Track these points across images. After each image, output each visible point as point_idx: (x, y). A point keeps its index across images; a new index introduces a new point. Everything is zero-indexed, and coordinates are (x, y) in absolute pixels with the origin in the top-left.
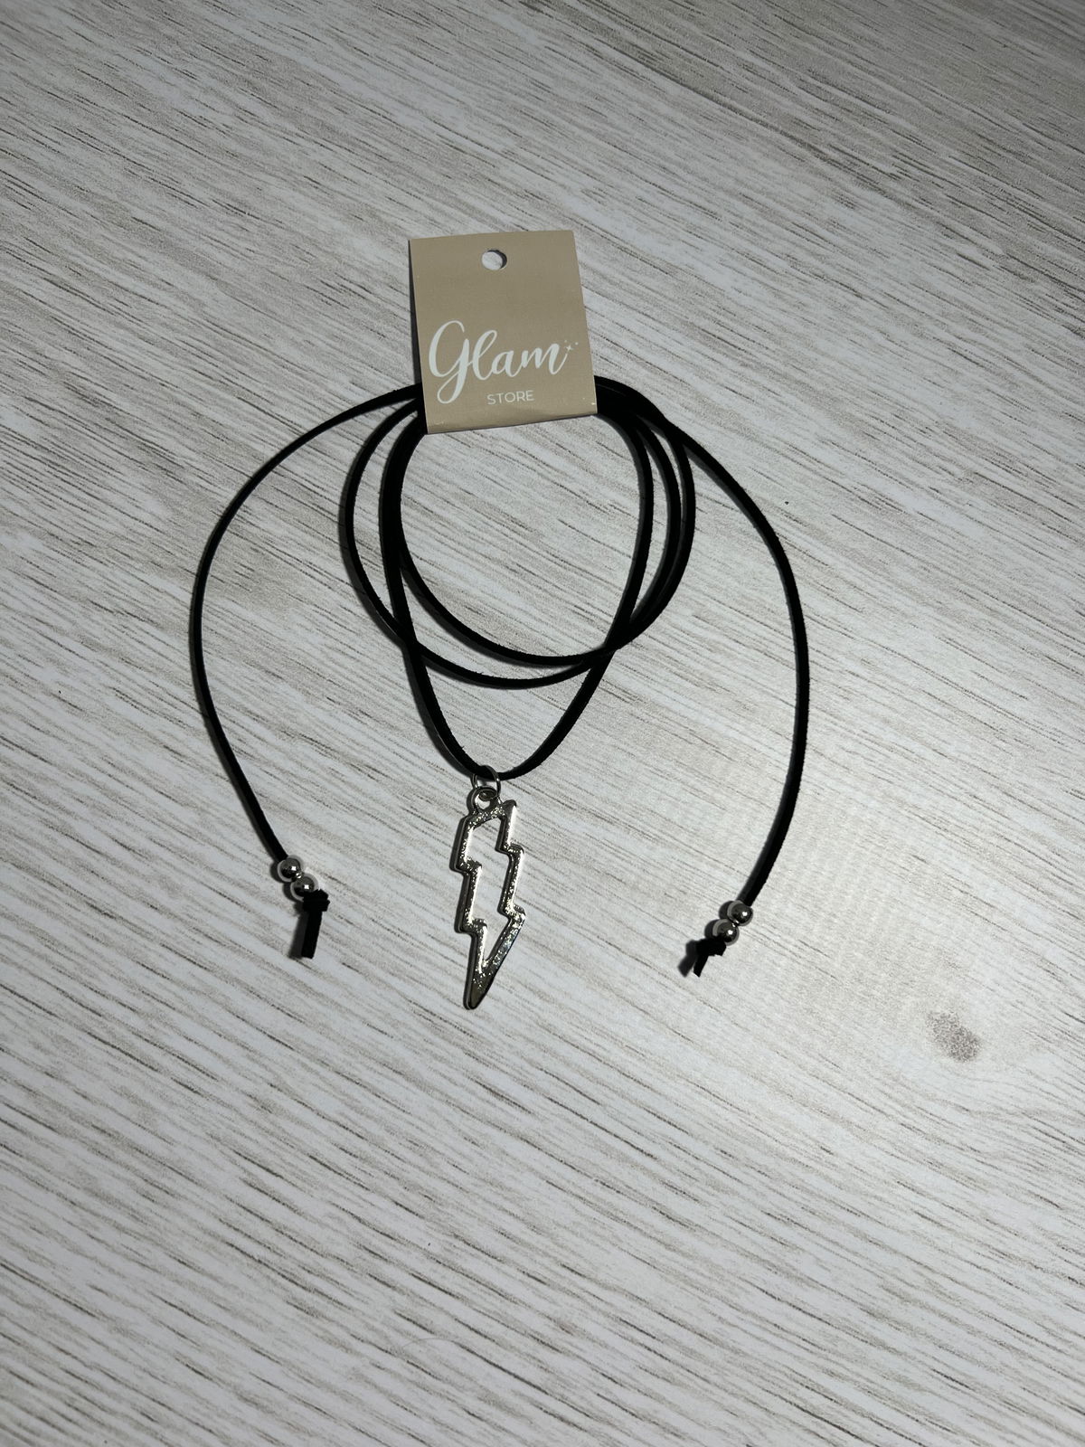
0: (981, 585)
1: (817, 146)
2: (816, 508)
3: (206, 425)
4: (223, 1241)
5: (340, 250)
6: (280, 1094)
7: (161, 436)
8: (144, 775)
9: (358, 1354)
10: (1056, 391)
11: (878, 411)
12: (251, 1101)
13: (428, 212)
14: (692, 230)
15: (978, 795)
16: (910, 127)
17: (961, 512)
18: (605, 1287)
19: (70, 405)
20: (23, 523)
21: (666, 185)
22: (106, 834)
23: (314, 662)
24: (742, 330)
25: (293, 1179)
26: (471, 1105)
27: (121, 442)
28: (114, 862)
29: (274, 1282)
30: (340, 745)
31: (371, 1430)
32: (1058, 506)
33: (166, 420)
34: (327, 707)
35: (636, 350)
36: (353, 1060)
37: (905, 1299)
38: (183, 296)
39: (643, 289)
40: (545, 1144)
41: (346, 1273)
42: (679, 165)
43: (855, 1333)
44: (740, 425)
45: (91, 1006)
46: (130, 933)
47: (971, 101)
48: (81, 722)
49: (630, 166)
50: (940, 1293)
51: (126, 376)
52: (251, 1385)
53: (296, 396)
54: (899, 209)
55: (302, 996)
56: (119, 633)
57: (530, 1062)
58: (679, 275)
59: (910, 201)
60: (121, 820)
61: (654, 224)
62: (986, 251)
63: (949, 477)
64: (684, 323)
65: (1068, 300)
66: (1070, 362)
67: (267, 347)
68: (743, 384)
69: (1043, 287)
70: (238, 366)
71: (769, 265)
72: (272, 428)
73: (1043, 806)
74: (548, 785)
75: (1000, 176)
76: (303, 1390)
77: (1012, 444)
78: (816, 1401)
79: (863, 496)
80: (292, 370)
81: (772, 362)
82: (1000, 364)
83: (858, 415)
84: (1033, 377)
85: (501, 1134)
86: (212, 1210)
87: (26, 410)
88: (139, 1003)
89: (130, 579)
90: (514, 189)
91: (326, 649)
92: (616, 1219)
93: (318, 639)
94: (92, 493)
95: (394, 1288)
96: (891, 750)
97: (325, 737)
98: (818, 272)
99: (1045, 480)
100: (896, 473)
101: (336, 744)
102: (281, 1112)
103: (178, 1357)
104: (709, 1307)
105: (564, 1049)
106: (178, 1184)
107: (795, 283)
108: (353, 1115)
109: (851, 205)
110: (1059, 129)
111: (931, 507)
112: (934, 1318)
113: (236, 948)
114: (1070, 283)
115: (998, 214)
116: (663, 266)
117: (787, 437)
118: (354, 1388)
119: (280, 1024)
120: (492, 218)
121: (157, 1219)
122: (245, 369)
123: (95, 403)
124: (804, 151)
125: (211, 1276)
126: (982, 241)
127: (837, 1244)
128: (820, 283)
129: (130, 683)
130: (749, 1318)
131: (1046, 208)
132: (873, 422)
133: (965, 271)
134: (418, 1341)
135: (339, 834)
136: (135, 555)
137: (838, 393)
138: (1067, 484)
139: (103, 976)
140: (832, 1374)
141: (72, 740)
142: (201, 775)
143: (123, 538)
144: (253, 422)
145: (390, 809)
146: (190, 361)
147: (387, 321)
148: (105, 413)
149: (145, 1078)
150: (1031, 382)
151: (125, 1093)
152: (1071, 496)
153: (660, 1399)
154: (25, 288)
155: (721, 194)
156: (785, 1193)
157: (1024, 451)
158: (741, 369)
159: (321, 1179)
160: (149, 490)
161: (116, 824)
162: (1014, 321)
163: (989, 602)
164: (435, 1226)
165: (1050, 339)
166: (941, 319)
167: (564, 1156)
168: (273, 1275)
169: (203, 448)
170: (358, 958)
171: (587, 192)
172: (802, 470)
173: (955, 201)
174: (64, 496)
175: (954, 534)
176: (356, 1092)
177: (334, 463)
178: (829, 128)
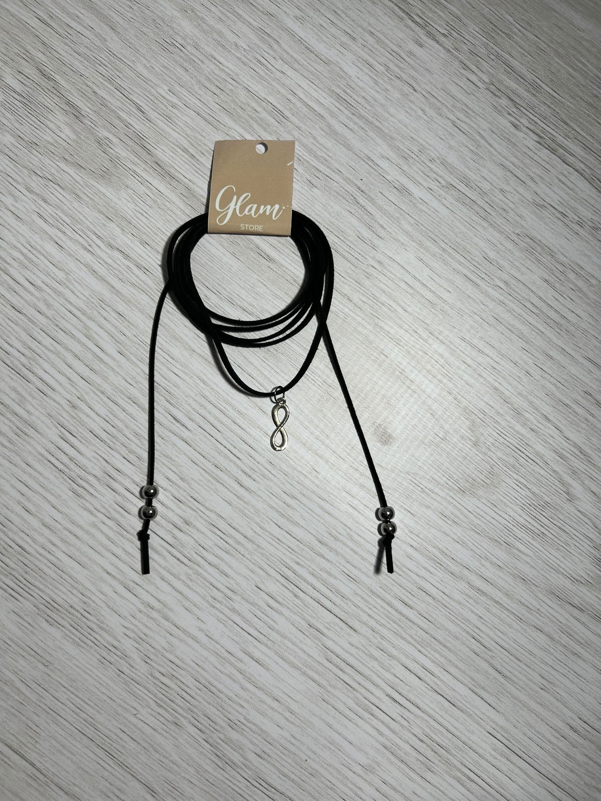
0: (442, 237)
1: (411, 14)
2: (372, 187)
3: (98, 98)
4: (46, 459)
5: (174, 25)
6: (82, 403)
7: (77, 99)
8: (45, 253)
9: (96, 516)
10: (499, 153)
11: (412, 147)
12: (68, 403)
13: (219, 14)
14: (342, 45)
15: (418, 332)
16: (457, 12)
17: (440, 201)
18: (208, 509)
19: (37, 77)
20: (8, 129)
21: (334, 21)
22: (24, 276)
23: (129, 216)
24: (355, 97)
25: (81, 439)
26: (164, 422)
27: (58, 99)
28: (25, 289)
29: (65, 480)
30: (134, 256)
31: (96, 549)
32: (486, 207)
33: (80, 93)
34: (130, 238)
35: (304, 98)
36: (116, 394)
37: (336, 539)
38: (98, 35)
39: (313, 69)
40: (193, 444)
41: (97, 483)
42: (343, 11)
43: (312, 549)
44: (345, 142)
45: (5, 350)
46: (27, 321)
47: (490, 4)
48: (20, 224)
49: (319, 8)
50: (352, 540)
51: (65, 69)
52: (48, 520)
53: (142, 92)
54: (443, 51)
55: (98, 362)
56: (44, 188)
57: (194, 409)
58: (331, 66)
59: (450, 48)
60: (31, 271)
61: (325, 39)
62: (481, 80)
63: (438, 184)
64: (329, 89)
65: (514, 110)
66: (509, 140)
67: (133, 66)
68: (351, 123)
69: (504, 102)
70: (118, 73)
71: (375, 68)
72: (128, 105)
73: (446, 341)
74: (225, 292)
75: (496, 44)
76: (70, 526)
77: (472, 174)
78: (289, 574)
79: (396, 186)
80: (142, 79)
81: (366, 114)
82: (475, 135)
83: (402, 147)
84: (489, 144)
85: (175, 437)
86: (44, 445)
87: (17, 77)
88: (27, 352)
89: (52, 164)
90: (262, 9)
91: (134, 211)
92: (218, 482)
93: (132, 206)
94: (41, 121)
95: (116, 492)
96: (383, 304)
97: (128, 251)
98: (398, 75)
99: (483, 193)
100: (414, 178)
101: (131, 255)
102: (81, 410)
103: (19, 503)
104: (251, 526)
105: (209, 407)
106: (31, 432)
107: (386, 79)
108: (111, 417)
109: (421, 46)
110: (531, 26)
111: (427, 197)
112: (348, 550)
113: (73, 336)
114: (518, 102)
115: (491, 63)
116: (324, 60)
117: (367, 152)
118: (93, 530)
119: (87, 373)
120: (249, 23)
121: (20, 445)
122: (120, 75)
123: (49, 78)
124: (404, 15)
125: (39, 472)
126: (479, 73)
127: (312, 510)
128: (398, 81)
129: (44, 211)
130: (267, 534)
131: (515, 63)
132: (408, 152)
133: (468, 87)
134: (124, 517)
135: (126, 295)
136: (56, 153)
137: (394, 135)
138: (492, 197)
139: (12, 337)
140: (298, 564)
141: (15, 232)
142: (70, 258)
143: (52, 144)
144: (120, 101)
145: (151, 288)
146: (96, 67)
147: (190, 64)
148: (52, 84)
149: (24, 385)
150: (488, 146)
151: (14, 389)
152: (494, 203)
153: (222, 560)
154: (26, 20)
155: (360, 29)
156: (293, 485)
157: (476, 178)
158: (351, 116)
159: (93, 441)
160: (67, 124)
161: (29, 273)
162: (486, 115)
163: (443, 245)
164: (139, 470)
165: (502, 127)
166: (451, 108)
167: (201, 451)
168: (65, 477)
169: (95, 109)
170: (125, 351)
171: (296, 17)
172: (370, 168)
173: (471, 52)
174: (28, 120)
175: (434, 211)
176: (114, 407)
177: (154, 126)
178: (418, 6)
